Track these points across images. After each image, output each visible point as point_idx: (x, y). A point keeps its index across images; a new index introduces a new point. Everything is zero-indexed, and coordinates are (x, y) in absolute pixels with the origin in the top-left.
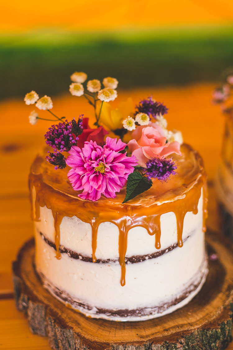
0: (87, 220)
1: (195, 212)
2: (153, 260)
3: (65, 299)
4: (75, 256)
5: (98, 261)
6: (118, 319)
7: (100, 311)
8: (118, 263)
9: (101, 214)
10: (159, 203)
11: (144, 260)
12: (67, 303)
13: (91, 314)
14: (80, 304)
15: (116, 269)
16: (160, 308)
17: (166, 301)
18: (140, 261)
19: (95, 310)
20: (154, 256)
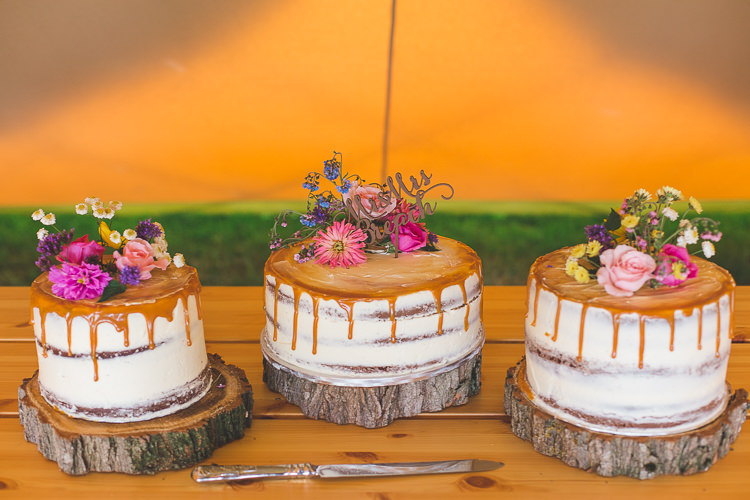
0: (63, 315)
1: (170, 318)
2: (123, 357)
3: (53, 401)
4: (56, 352)
5: (73, 356)
6: (95, 418)
7: (80, 410)
8: (89, 357)
9: (74, 310)
10: (127, 304)
11: (114, 356)
12: (53, 405)
13: (71, 413)
14: (63, 404)
15: (90, 363)
16: (135, 410)
17: (141, 405)
18: (109, 357)
19: (74, 408)
20: (123, 354)
